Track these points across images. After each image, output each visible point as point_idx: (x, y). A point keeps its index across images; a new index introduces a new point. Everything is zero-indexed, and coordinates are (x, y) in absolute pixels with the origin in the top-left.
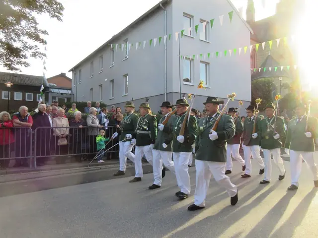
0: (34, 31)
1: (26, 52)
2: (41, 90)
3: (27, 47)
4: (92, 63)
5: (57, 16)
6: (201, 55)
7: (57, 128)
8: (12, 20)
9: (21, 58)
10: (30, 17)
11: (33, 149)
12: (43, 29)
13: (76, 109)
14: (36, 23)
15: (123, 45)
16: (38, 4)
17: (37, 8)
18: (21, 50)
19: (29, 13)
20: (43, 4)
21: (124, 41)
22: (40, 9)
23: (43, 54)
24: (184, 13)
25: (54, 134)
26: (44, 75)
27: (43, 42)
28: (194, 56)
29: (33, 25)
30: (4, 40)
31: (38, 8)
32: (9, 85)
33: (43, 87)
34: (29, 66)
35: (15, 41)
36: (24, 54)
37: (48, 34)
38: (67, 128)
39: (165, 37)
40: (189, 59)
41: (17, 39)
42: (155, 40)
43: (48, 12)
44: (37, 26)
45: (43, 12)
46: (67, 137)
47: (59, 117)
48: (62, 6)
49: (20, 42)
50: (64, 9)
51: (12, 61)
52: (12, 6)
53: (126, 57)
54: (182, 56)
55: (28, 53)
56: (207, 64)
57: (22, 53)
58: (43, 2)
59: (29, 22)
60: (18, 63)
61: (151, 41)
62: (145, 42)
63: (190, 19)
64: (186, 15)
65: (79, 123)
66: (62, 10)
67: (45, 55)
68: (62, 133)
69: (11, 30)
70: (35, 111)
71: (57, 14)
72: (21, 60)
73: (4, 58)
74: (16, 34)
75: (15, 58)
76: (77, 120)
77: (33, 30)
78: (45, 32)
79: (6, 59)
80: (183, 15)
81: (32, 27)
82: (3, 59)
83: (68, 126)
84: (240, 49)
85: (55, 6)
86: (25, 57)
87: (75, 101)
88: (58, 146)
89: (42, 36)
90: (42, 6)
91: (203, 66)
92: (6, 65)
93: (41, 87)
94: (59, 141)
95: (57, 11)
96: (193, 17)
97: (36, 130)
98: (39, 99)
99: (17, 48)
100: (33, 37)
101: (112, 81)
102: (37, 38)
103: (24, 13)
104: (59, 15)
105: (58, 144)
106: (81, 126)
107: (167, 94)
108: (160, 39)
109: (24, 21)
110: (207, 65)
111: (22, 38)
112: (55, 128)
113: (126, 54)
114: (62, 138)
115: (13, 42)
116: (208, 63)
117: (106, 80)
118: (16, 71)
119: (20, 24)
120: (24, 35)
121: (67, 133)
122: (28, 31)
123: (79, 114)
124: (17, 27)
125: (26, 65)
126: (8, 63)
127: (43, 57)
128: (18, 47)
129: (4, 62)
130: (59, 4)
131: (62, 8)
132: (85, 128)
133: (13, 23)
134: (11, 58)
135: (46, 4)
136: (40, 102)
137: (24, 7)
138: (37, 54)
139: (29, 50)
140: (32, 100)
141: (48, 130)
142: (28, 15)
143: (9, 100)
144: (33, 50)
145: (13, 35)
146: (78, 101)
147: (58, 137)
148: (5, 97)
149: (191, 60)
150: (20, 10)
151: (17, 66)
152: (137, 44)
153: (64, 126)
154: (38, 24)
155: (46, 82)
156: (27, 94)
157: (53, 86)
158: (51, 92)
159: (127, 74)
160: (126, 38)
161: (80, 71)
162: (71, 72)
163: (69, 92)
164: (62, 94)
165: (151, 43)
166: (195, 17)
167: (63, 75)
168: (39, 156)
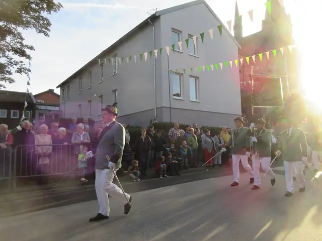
0: (20, 47)
1: (11, 68)
2: (25, 106)
3: (11, 63)
4: (81, 78)
5: (43, 32)
6: (192, 69)
9: (6, 74)
10: (16, 32)
11: (12, 169)
14: (22, 39)
15: (112, 60)
16: (24, 19)
17: (23, 23)
18: (6, 66)
19: (15, 29)
20: (29, 19)
21: (113, 56)
22: (26, 24)
23: (26, 69)
24: (172, 28)
25: (36, 153)
26: (28, 91)
27: (28, 57)
28: (184, 70)
29: (19, 40)
33: (26, 104)
34: (14, 82)
36: (9, 70)
37: (34, 50)
38: (50, 145)
39: (156, 51)
40: (179, 73)
41: (1, 55)
42: (146, 54)
43: (35, 27)
44: (23, 42)
45: (29, 28)
46: (49, 156)
47: (42, 134)
48: (49, 22)
49: (5, 58)
50: (51, 24)
53: (115, 72)
54: (171, 71)
55: (13, 69)
56: (196, 78)
57: (7, 69)
59: (14, 38)
60: (3, 79)
61: (142, 55)
62: (135, 57)
63: (179, 34)
64: (174, 30)
66: (50, 26)
67: (30, 70)
68: (44, 151)
70: (17, 129)
71: (43, 29)
72: (6, 76)
76: (61, 137)
78: (31, 48)
80: (171, 30)
81: (18, 42)
83: (52, 144)
84: (231, 62)
85: (42, 22)
86: (10, 73)
89: (28, 51)
90: (28, 22)
91: (192, 80)
94: (41, 160)
95: (44, 27)
96: (181, 32)
97: (16, 148)
100: (18, 53)
101: (101, 97)
102: (22, 53)
103: (9, 28)
104: (46, 31)
105: (40, 163)
106: (66, 143)
107: (157, 108)
108: (151, 53)
109: (9, 36)
110: (197, 80)
111: (7, 53)
112: (38, 146)
113: (115, 69)
114: (44, 156)
116: (198, 78)
117: (95, 95)
119: (6, 40)
120: (9, 51)
121: (51, 150)
122: (14, 46)
123: (63, 131)
124: (2, 43)
125: (11, 81)
127: (29, 73)
128: (3, 63)
130: (46, 19)
131: (49, 24)
132: (70, 145)
135: (32, 20)
136: (22, 119)
137: (9, 22)
138: (23, 69)
139: (14, 66)
140: (18, 118)
141: (30, 148)
142: (14, 31)
144: (18, 66)
146: (66, 117)
147: (40, 156)
149: (181, 75)
150: (6, 26)
152: (127, 59)
153: (46, 144)
154: (24, 39)
155: (33, 98)
156: (12, 111)
157: (41, 102)
158: (38, 109)
159: (116, 90)
160: (115, 53)
161: (69, 87)
162: (60, 88)
163: (57, 108)
164: (50, 111)
165: (141, 58)
166: (183, 32)
167: (51, 92)
168: (18, 177)
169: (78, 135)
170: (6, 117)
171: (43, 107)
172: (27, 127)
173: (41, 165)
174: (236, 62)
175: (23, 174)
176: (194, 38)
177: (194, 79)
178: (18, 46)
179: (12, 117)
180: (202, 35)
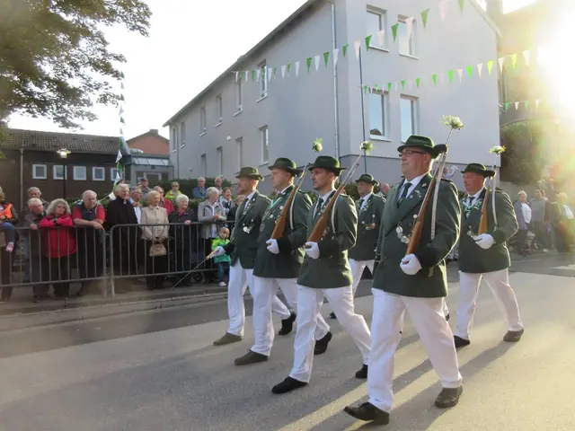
0: (101, 57)
1: (90, 95)
2: (118, 159)
3: (90, 86)
4: (203, 109)
5: (139, 28)
6: (403, 82)
7: (148, 226)
8: (64, 39)
9: (82, 105)
10: (94, 32)
11: (108, 265)
12: (117, 53)
13: (179, 192)
14: (104, 42)
15: (259, 72)
16: (107, 7)
17: (105, 15)
18: (81, 92)
19: (92, 26)
20: (115, 7)
21: (259, 66)
22: (110, 16)
23: (117, 97)
24: (368, 6)
25: (143, 237)
26: (121, 133)
27: (117, 75)
28: (390, 84)
29: (100, 46)
30: (52, 76)
31: (108, 16)
32: (64, 154)
33: (120, 155)
34: (96, 118)
35: (70, 76)
36: (87, 98)
37: (126, 61)
38: (164, 225)
39: (336, 52)
40: (380, 91)
41: (73, 73)
42: (317, 59)
43: (125, 21)
44: (107, 48)
45: (116, 23)
46: (165, 242)
47: (150, 206)
48: (147, 9)
49: (80, 78)
50: (151, 14)
51: (67, 112)
52: (63, 15)
53: (263, 95)
54: (366, 87)
55: (93, 96)
56: (413, 99)
57: (84, 97)
58: (115, 4)
59: (92, 42)
60: (78, 114)
61: (309, 60)
62: (297, 64)
63: (380, 16)
64: (372, 9)
65: (184, 217)
66: (149, 17)
67: (122, 98)
68: (157, 235)
69: (63, 58)
70: (109, 198)
71: (139, 24)
72: (83, 108)
73: (55, 107)
74: (72, 63)
75: (72, 106)
76: (180, 211)
77: (100, 54)
78: (120, 58)
79: (58, 108)
80: (365, 8)
81: (99, 49)
82: (53, 109)
83: (167, 222)
84: (480, 67)
85: (135, 10)
86: (88, 103)
87: (176, 177)
88: (150, 258)
89: (115, 65)
90: (113, 12)
91: (406, 104)
92: (57, 119)
93: (117, 155)
94: (151, 249)
95: (139, 19)
96: (384, 12)
97: (111, 231)
98: (115, 177)
99: (75, 89)
100: (100, 68)
101: (240, 140)
102: (107, 69)
103: (83, 25)
104: (144, 25)
105: (151, 255)
106: (188, 222)
107: (340, 158)
108: (326, 55)
109: (84, 39)
110: (415, 103)
111: (82, 70)
112: (145, 226)
113: (264, 89)
114: (158, 243)
115: (67, 78)
116: (416, 98)
117: (229, 138)
118: (75, 129)
119: (78, 46)
120: (85, 65)
121: (166, 234)
122: (92, 57)
124: (74, 51)
125: (92, 117)
126: (61, 115)
127: (120, 102)
128: (77, 86)
129: (54, 114)
130: (143, 5)
131: (147, 13)
132: (196, 225)
133: (66, 45)
134: (66, 107)
135: (120, 8)
136: (116, 181)
137: (82, 14)
138: (108, 97)
139: (95, 91)
140: (103, 179)
141: (132, 229)
142: (90, 29)
143: (64, 180)
144: (102, 91)
145: (67, 66)
146: (182, 177)
147: (150, 243)
148: (58, 175)
149: (384, 94)
150: (78, 21)
151: (76, 121)
152: (284, 68)
153: (160, 223)
154: (108, 43)
155: (126, 146)
156: (94, 169)
157: (137, 153)
158: (135, 164)
159: (266, 127)
160: (261, 60)
161: (183, 124)
162: (168, 127)
163: (166, 162)
164: (153, 167)
165: (309, 65)
166: (388, 13)
167: (153, 134)
168: (118, 277)
169: (208, 207)
170: (85, 179)
171: (142, 161)
172: (125, 195)
173: (151, 258)
174: (490, 65)
175: (125, 272)
176: (410, 21)
177: (409, 102)
178: (100, 55)
179: (94, 179)
180: (424, 15)
